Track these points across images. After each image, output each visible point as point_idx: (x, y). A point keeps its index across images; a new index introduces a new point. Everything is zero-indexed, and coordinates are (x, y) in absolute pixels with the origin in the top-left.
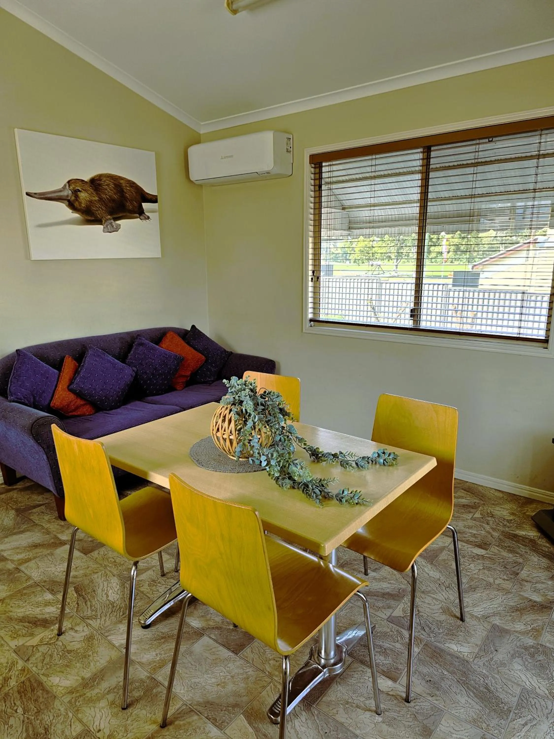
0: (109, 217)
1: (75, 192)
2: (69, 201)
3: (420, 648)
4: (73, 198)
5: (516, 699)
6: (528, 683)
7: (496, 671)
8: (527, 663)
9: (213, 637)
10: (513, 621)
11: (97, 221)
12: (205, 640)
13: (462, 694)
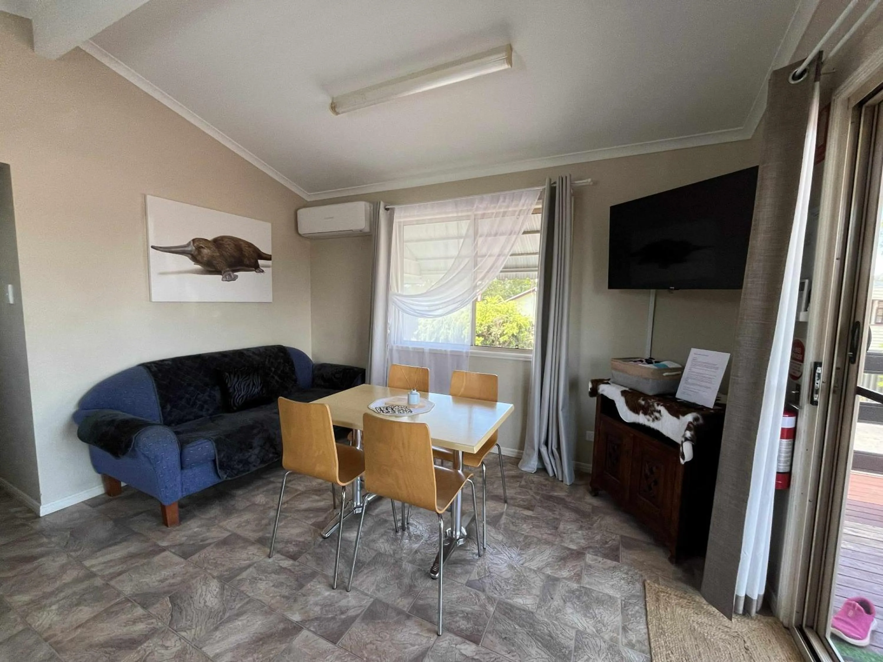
0: (228, 269)
1: (199, 248)
2: (192, 255)
3: (495, 607)
4: (196, 253)
5: (573, 642)
6: (579, 624)
7: (555, 618)
8: (575, 606)
9: (313, 629)
10: (560, 569)
11: (217, 272)
12: (305, 633)
13: (532, 647)
